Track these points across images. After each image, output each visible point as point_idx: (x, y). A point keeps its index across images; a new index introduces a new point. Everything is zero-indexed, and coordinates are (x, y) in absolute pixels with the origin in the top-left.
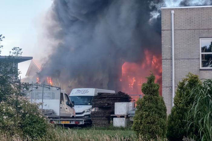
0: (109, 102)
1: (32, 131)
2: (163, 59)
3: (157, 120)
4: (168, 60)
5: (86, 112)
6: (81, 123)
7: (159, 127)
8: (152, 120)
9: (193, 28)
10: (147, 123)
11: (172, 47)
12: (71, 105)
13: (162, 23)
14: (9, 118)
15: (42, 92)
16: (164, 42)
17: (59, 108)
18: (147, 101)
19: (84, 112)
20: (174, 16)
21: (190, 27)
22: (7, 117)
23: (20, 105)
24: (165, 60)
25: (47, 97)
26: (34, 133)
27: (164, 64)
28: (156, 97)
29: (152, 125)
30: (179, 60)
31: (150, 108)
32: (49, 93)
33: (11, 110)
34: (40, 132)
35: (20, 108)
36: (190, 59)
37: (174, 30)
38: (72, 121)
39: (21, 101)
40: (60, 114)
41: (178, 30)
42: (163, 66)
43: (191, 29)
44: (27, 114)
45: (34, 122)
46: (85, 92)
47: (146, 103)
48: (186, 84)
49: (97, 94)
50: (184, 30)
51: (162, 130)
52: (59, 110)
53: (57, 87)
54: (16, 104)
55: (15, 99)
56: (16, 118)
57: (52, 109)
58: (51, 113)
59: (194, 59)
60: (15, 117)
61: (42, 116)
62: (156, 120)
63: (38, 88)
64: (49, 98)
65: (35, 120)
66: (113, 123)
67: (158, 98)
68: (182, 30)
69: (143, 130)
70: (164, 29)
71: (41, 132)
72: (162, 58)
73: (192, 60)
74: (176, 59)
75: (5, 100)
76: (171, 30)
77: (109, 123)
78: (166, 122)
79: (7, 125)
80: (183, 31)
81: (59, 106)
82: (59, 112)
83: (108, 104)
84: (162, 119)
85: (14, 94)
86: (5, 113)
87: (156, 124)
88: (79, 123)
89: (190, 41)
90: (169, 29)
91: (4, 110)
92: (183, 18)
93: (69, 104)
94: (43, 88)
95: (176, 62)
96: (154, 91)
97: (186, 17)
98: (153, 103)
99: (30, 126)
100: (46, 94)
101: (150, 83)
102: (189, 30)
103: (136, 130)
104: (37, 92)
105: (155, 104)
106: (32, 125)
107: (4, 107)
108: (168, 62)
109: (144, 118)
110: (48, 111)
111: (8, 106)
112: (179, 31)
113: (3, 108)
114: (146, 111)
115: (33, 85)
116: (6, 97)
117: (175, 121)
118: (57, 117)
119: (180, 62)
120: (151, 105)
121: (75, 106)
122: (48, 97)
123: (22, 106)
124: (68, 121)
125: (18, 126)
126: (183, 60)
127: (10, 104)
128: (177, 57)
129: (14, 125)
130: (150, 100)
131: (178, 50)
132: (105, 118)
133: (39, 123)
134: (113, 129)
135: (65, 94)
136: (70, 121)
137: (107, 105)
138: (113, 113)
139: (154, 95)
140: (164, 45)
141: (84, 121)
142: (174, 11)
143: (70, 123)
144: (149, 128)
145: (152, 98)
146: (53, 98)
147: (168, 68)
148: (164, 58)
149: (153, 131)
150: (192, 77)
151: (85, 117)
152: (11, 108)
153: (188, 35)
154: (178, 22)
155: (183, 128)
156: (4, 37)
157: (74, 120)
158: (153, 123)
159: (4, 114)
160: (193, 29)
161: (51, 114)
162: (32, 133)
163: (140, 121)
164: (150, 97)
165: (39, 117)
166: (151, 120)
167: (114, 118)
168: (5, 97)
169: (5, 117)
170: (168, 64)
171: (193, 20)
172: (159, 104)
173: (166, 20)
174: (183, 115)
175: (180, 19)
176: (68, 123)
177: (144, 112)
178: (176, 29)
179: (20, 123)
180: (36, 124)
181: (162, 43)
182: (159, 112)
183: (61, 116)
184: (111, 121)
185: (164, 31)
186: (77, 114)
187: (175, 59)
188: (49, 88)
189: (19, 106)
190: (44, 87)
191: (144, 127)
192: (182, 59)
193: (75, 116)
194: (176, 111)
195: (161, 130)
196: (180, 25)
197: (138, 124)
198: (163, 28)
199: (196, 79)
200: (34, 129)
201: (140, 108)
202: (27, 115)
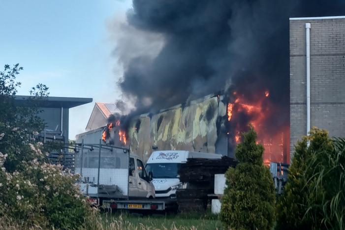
0: (205, 173)
1: (63, 220)
2: (292, 104)
3: (258, 204)
4: (299, 105)
5: (173, 189)
6: (160, 208)
7: (262, 216)
8: (250, 205)
9: (342, 53)
10: (242, 210)
11: (306, 84)
12: (147, 178)
13: (291, 43)
14: (25, 199)
15: (98, 156)
16: (293, 76)
17: (127, 183)
18: (243, 173)
19: (169, 189)
20: (310, 33)
21: (336, 51)
22: (23, 197)
23: (43, 178)
24: (296, 106)
25: (108, 165)
26: (65, 223)
27: (294, 112)
28: (258, 166)
29: (249, 212)
30: (317, 106)
31: (248, 185)
32: (112, 159)
33: (29, 186)
34: (75, 223)
35: (44, 183)
36: (335, 103)
37: (311, 55)
38: (147, 204)
39: (46, 171)
40: (128, 193)
41: (317, 55)
42: (292, 114)
43: (338, 55)
44: (55, 192)
45: (68, 206)
46: (172, 157)
47: (241, 177)
48: (308, 145)
49: (186, 160)
50: (327, 55)
51: (266, 220)
52: (127, 186)
53: (124, 149)
54: (38, 175)
55: (36, 168)
56: (37, 199)
57: (116, 185)
58: (114, 190)
59: (342, 103)
60: (36, 197)
61: (79, 196)
62: (256, 205)
63: (93, 149)
64: (111, 166)
65: (68, 203)
66: (211, 209)
67: (260, 168)
68: (324, 55)
69: (235, 221)
70: (294, 54)
71: (77, 221)
72: (291, 102)
73: (339, 105)
74: (313, 103)
75: (21, 169)
76: (306, 55)
77: (205, 207)
78: (273, 207)
79: (22, 210)
80: (325, 57)
81: (127, 179)
82: (127, 189)
83: (204, 176)
84: (267, 203)
85: (35, 160)
86: (19, 191)
87: (256, 211)
88: (157, 207)
89: (336, 73)
90: (302, 53)
91: (18, 185)
92: (324, 36)
93: (145, 176)
94: (100, 150)
95: (314, 108)
96: (255, 157)
97: (330, 33)
98: (252, 176)
99: (60, 212)
100: (106, 159)
101: (249, 143)
102: (334, 55)
103: (225, 221)
104: (91, 156)
105: (255, 178)
106: (64, 211)
107: (18, 181)
108: (300, 108)
109: (238, 202)
110: (108, 187)
111: (24, 179)
112: (318, 57)
113: (17, 183)
114: (241, 189)
115: (83, 145)
116: (23, 165)
117: (288, 207)
118: (123, 197)
119: (318, 109)
120: (250, 179)
121: (154, 179)
122: (110, 164)
123: (47, 179)
124: (139, 204)
125: (41, 212)
126: (325, 105)
127: (27, 176)
128: (315, 100)
129: (34, 211)
130: (249, 171)
131: (316, 89)
132: (198, 199)
133: (75, 207)
134: (211, 218)
135: (138, 160)
136: (144, 204)
137: (202, 178)
138: (212, 191)
139: (254, 164)
140: (295, 81)
141: (166, 205)
142: (309, 24)
143: (143, 207)
144: (245, 217)
145: (250, 168)
146: (118, 166)
147: (300, 118)
148: (293, 102)
149: (251, 222)
150: (318, 134)
151: (171, 197)
152: (29, 183)
153: (333, 64)
154: (317, 42)
155: (302, 219)
156: (22, 68)
157: (149, 203)
158: (251, 209)
159: (17, 193)
160: (341, 55)
161: (114, 192)
162: (62, 224)
163: (231, 205)
164: (249, 166)
165: (75, 198)
166: (248, 204)
167: (213, 200)
168: (20, 165)
169: (19, 197)
170: (301, 111)
171: (342, 40)
172: (263, 178)
173: (297, 39)
174: (301, 196)
175: (321, 38)
176: (140, 207)
177: (238, 191)
178: (313, 54)
179: (43, 207)
180: (70, 209)
181: (291, 77)
182: (262, 191)
183: (129, 195)
184: (208, 205)
185: (294, 57)
186: (157, 192)
187: (311, 104)
188: (112, 150)
189: (42, 180)
190: (101, 148)
191: (238, 216)
192: (323, 103)
193: (153, 197)
194: (291, 190)
195: (264, 221)
196: (321, 47)
197: (228, 210)
198: (292, 53)
199: (324, 137)
200: (66, 216)
201: (232, 185)
202: (56, 194)
